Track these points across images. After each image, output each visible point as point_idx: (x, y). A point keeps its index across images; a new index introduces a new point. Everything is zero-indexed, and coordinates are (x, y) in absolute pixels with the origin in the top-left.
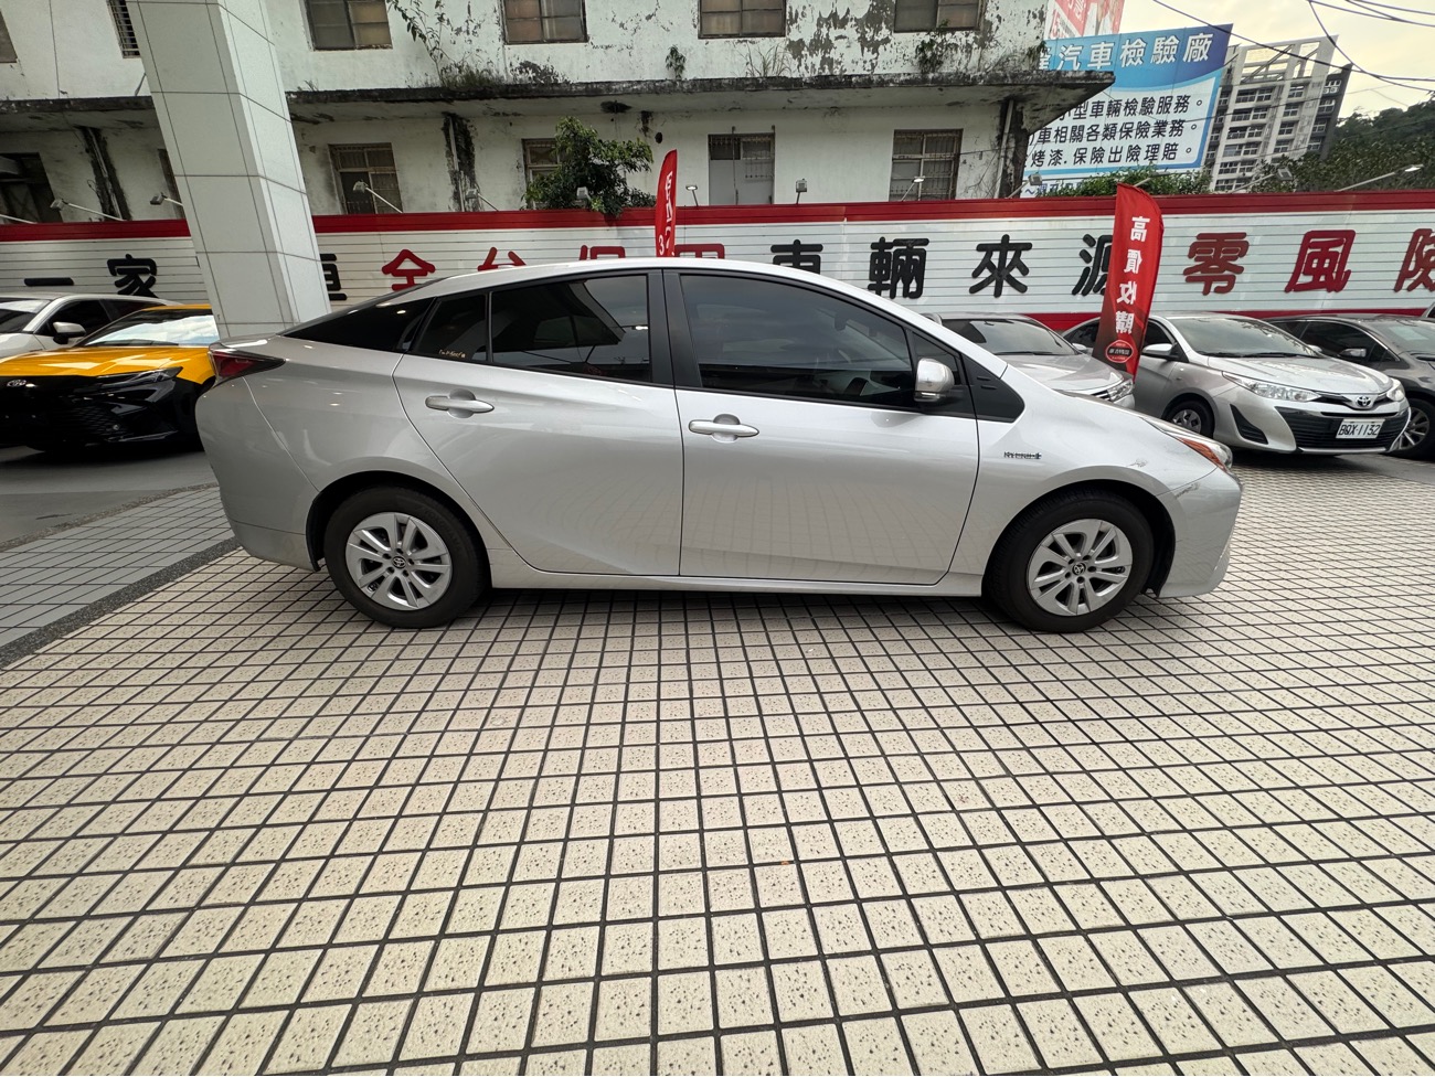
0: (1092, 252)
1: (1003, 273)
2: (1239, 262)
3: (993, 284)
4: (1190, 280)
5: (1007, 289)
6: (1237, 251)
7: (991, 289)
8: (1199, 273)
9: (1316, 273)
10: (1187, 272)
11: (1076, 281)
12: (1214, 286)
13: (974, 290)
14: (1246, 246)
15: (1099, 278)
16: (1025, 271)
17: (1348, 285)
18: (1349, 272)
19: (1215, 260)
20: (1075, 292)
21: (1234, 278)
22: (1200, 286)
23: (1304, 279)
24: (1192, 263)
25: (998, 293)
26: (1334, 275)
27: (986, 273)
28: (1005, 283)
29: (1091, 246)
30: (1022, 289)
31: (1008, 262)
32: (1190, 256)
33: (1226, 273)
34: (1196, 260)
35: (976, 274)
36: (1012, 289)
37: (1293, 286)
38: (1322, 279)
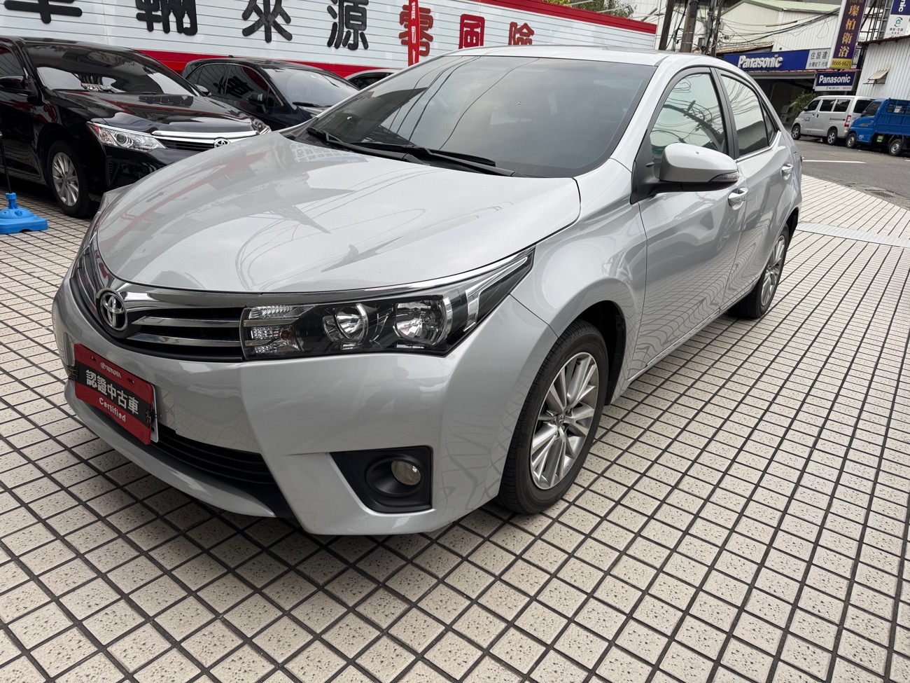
0: (336, 8)
1: (269, 17)
2: (430, 32)
3: (263, 28)
4: (403, 43)
5: (275, 35)
6: (428, 23)
7: (260, 33)
10: (401, 36)
11: (329, 34)
13: (248, 32)
15: (344, 34)
16: (288, 20)
20: (329, 44)
21: (429, 44)
24: (402, 29)
25: (268, 39)
27: (254, 17)
28: (273, 31)
30: (288, 37)
31: (272, 8)
32: (400, 23)
33: (425, 40)
34: (404, 27)
35: (246, 16)
36: (279, 35)
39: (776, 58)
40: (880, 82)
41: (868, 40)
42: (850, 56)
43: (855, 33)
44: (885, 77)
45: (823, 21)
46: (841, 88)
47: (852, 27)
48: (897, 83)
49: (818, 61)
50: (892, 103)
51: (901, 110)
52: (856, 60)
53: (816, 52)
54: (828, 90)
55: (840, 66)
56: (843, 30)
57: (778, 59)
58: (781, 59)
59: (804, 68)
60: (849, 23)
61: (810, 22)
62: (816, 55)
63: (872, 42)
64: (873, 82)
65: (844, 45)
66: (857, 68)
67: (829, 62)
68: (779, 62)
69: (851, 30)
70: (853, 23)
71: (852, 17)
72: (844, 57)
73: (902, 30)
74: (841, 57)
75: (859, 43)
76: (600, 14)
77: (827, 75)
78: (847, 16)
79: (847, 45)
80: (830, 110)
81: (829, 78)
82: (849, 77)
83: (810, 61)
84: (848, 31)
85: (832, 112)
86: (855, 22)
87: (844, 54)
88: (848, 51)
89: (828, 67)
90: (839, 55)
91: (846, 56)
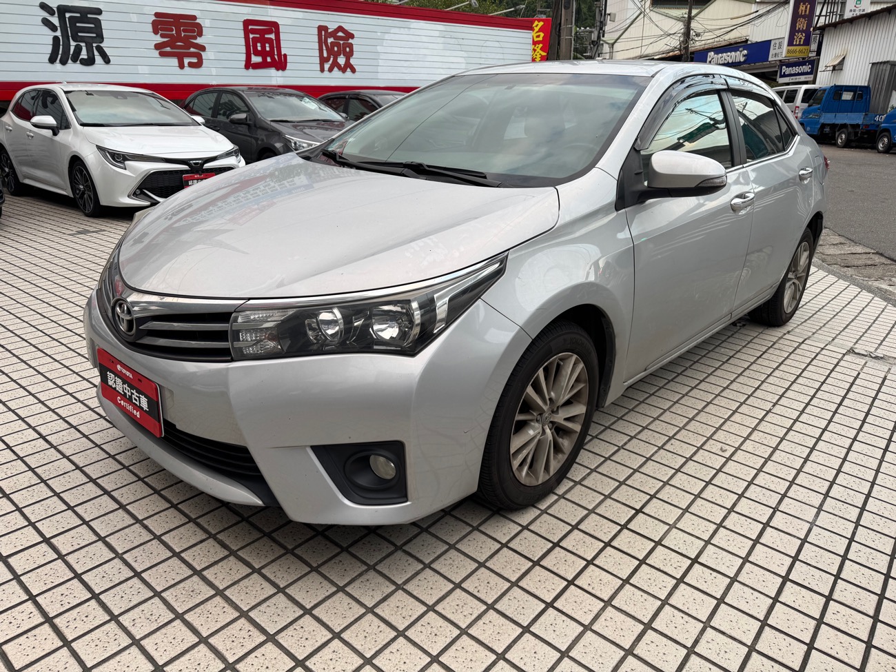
0: (55, 20)
2: (199, 41)
4: (163, 55)
6: (194, 31)
8: (168, 49)
9: (263, 54)
10: (157, 47)
11: (49, 49)
12: (186, 61)
14: (199, 27)
15: (72, 49)
17: (289, 66)
18: (285, 56)
19: (179, 38)
20: (52, 61)
21: (201, 55)
22: (174, 61)
24: (158, 39)
26: (276, 57)
29: (52, 15)
32: (155, 32)
33: (192, 50)
34: (162, 36)
37: (249, 65)
38: (269, 60)
39: (741, 51)
40: (838, 68)
41: (825, 24)
42: (807, 42)
43: (810, 17)
44: (842, 62)
45: (782, 8)
46: (802, 78)
47: (805, 11)
48: (854, 68)
49: (779, 51)
50: (839, 89)
52: (814, 47)
53: (777, 42)
55: (798, 55)
56: (796, 16)
57: (743, 52)
58: (745, 52)
59: (767, 59)
60: (802, 8)
61: (769, 12)
62: (777, 45)
63: (830, 25)
64: (831, 68)
65: (799, 31)
66: (816, 56)
67: (785, 52)
68: (744, 56)
69: (805, 14)
70: (806, 7)
72: (799, 45)
73: (862, 9)
74: (796, 45)
75: (816, 28)
77: (789, 65)
79: (803, 31)
81: (791, 68)
82: (810, 66)
83: (772, 52)
84: (801, 17)
86: (809, 6)
87: (800, 41)
88: (803, 38)
89: (784, 56)
90: (795, 43)
91: (802, 43)
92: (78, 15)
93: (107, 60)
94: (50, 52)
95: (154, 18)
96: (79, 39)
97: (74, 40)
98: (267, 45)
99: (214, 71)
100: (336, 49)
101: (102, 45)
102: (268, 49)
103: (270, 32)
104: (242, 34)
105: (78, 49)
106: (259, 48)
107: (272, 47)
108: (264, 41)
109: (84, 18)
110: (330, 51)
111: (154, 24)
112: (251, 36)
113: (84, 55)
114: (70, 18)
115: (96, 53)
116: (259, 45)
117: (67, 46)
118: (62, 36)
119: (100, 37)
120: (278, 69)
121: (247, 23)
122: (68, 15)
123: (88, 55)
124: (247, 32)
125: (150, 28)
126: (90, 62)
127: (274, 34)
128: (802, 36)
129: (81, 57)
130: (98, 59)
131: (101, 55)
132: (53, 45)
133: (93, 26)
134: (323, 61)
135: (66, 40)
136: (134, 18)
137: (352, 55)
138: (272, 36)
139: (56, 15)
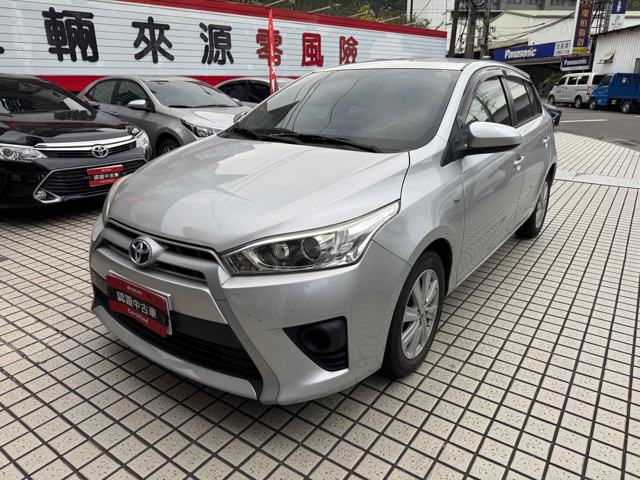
0: (207, 34)
1: (155, 44)
2: (280, 47)
4: (261, 57)
5: (161, 58)
6: (278, 41)
7: (150, 57)
8: (263, 53)
9: (311, 56)
10: (259, 51)
11: (202, 54)
13: (139, 56)
14: (280, 38)
15: (215, 53)
16: (170, 45)
17: (324, 64)
18: (323, 56)
20: (203, 62)
21: (280, 57)
22: (266, 61)
23: (308, 59)
24: (259, 47)
25: (155, 60)
26: (318, 57)
27: (144, 45)
28: (159, 53)
29: (206, 31)
30: (171, 58)
31: (156, 37)
32: (258, 42)
33: (276, 53)
34: (261, 45)
35: (137, 45)
36: (164, 57)
37: (304, 63)
38: (314, 60)
39: (532, 50)
40: (609, 61)
41: (597, 33)
42: (585, 45)
43: (587, 28)
44: (612, 58)
45: (563, 22)
46: (580, 68)
47: (585, 24)
48: (621, 61)
49: (562, 50)
50: (620, 76)
51: (627, 80)
52: (590, 47)
53: (560, 44)
54: (571, 70)
55: (579, 53)
56: (578, 27)
58: (535, 50)
59: (552, 55)
60: (582, 22)
61: (554, 23)
62: (560, 46)
63: (600, 34)
64: (603, 62)
65: (580, 37)
66: (591, 53)
67: (571, 50)
68: (534, 53)
69: (584, 26)
71: (584, 18)
73: (620, 24)
75: (591, 36)
76: (406, 27)
77: (570, 59)
78: (580, 17)
79: (583, 37)
80: (575, 84)
81: (571, 61)
82: (586, 60)
84: (582, 28)
85: (576, 85)
86: (586, 21)
89: (570, 53)
90: (578, 45)
91: (582, 45)
92: (219, 31)
93: (232, 61)
94: (203, 56)
95: (257, 33)
96: (218, 47)
97: (216, 48)
98: (314, 50)
99: (286, 68)
100: (348, 52)
101: (230, 51)
102: (314, 52)
103: (316, 42)
104: (301, 42)
105: (218, 53)
106: (310, 52)
107: (316, 51)
108: (312, 47)
109: (222, 34)
110: (345, 53)
111: (258, 36)
112: (306, 44)
113: (220, 58)
114: (215, 32)
115: (227, 56)
116: (310, 50)
117: (212, 52)
118: (210, 45)
119: (229, 45)
120: (318, 66)
121: (305, 35)
122: (214, 31)
123: (222, 57)
124: (304, 41)
125: (255, 39)
126: (223, 62)
127: (317, 43)
128: (582, 41)
129: (219, 59)
130: (228, 60)
131: (229, 58)
132: (205, 51)
133: (226, 38)
134: (341, 59)
135: (212, 47)
136: (247, 33)
137: (356, 55)
138: (316, 44)
139: (208, 31)
